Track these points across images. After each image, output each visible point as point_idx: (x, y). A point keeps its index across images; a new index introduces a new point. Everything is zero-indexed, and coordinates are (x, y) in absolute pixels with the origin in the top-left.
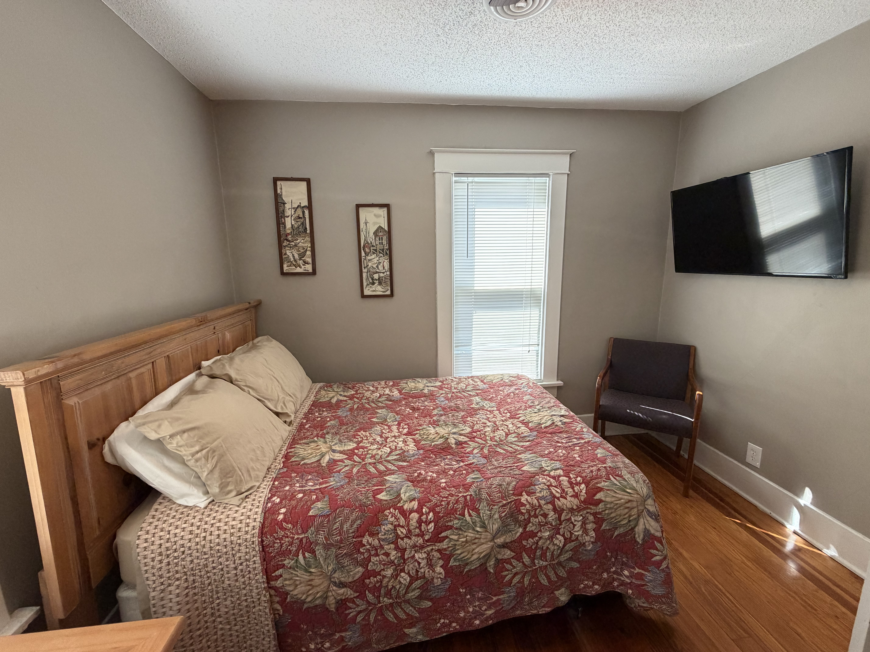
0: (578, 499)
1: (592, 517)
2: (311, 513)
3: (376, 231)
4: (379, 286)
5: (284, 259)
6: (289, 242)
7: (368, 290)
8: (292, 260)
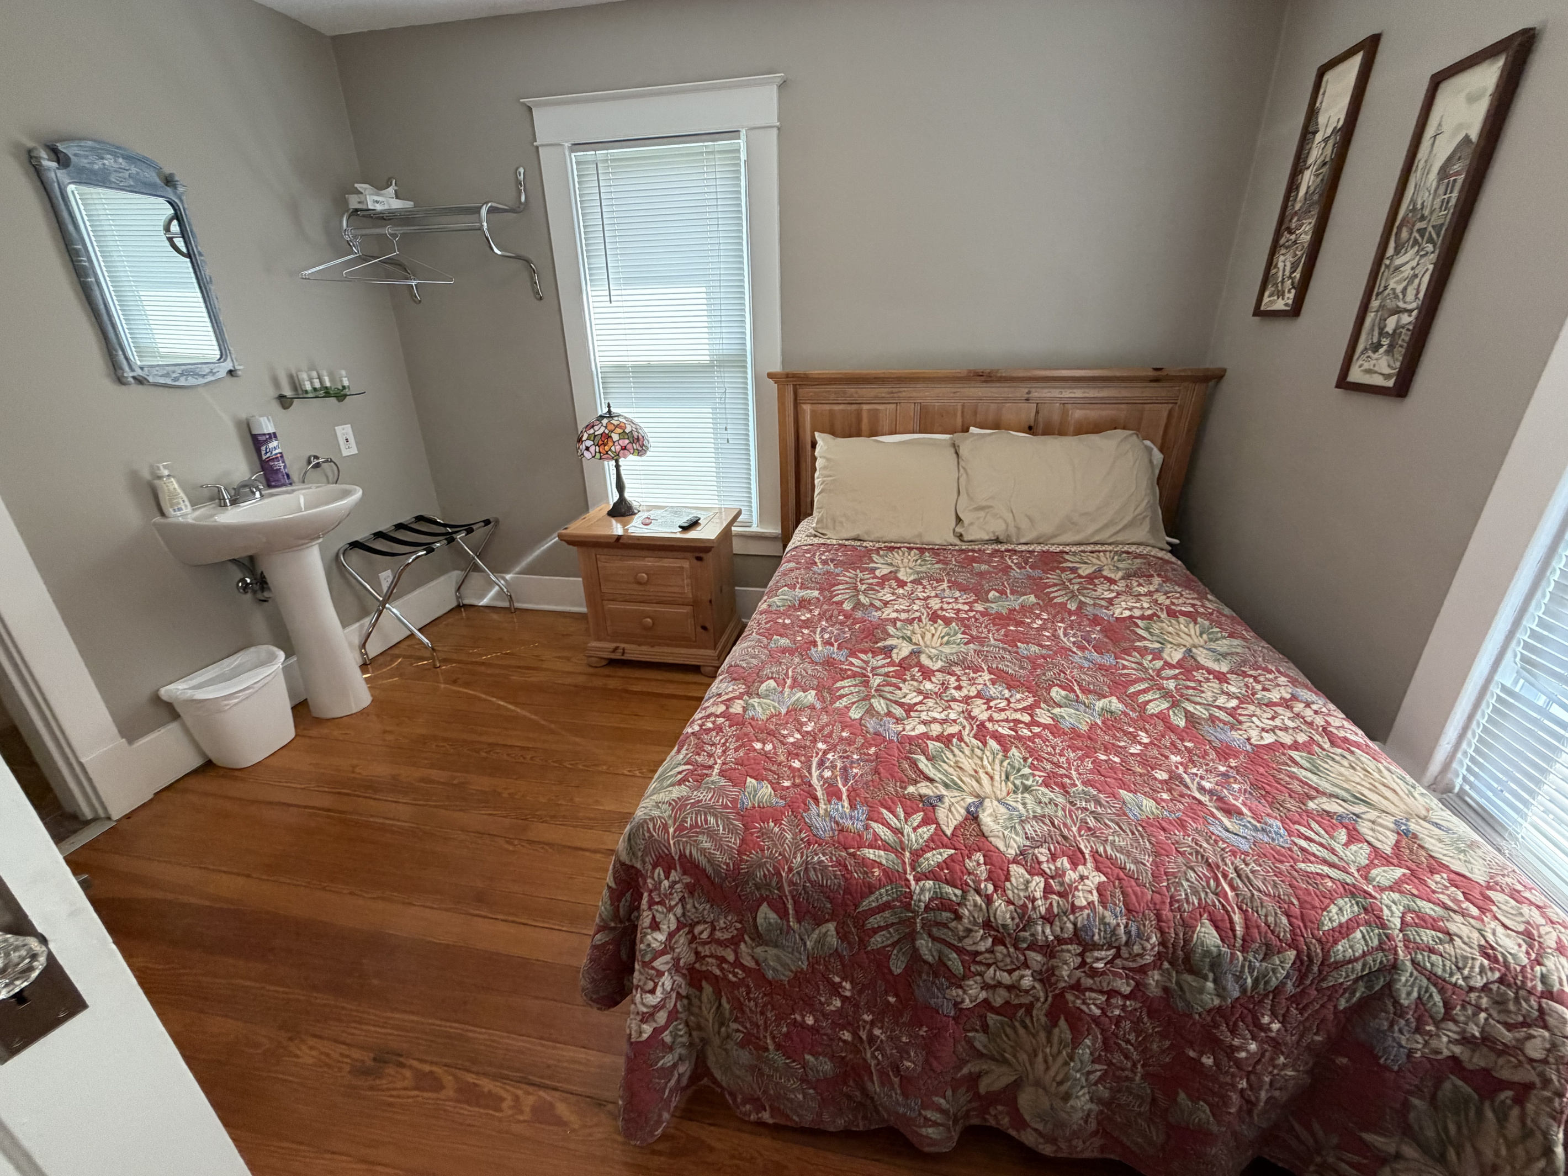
3: (1449, 159)
4: (1385, 358)
5: (1271, 279)
6: (1291, 233)
7: (1361, 366)
8: (1280, 279)
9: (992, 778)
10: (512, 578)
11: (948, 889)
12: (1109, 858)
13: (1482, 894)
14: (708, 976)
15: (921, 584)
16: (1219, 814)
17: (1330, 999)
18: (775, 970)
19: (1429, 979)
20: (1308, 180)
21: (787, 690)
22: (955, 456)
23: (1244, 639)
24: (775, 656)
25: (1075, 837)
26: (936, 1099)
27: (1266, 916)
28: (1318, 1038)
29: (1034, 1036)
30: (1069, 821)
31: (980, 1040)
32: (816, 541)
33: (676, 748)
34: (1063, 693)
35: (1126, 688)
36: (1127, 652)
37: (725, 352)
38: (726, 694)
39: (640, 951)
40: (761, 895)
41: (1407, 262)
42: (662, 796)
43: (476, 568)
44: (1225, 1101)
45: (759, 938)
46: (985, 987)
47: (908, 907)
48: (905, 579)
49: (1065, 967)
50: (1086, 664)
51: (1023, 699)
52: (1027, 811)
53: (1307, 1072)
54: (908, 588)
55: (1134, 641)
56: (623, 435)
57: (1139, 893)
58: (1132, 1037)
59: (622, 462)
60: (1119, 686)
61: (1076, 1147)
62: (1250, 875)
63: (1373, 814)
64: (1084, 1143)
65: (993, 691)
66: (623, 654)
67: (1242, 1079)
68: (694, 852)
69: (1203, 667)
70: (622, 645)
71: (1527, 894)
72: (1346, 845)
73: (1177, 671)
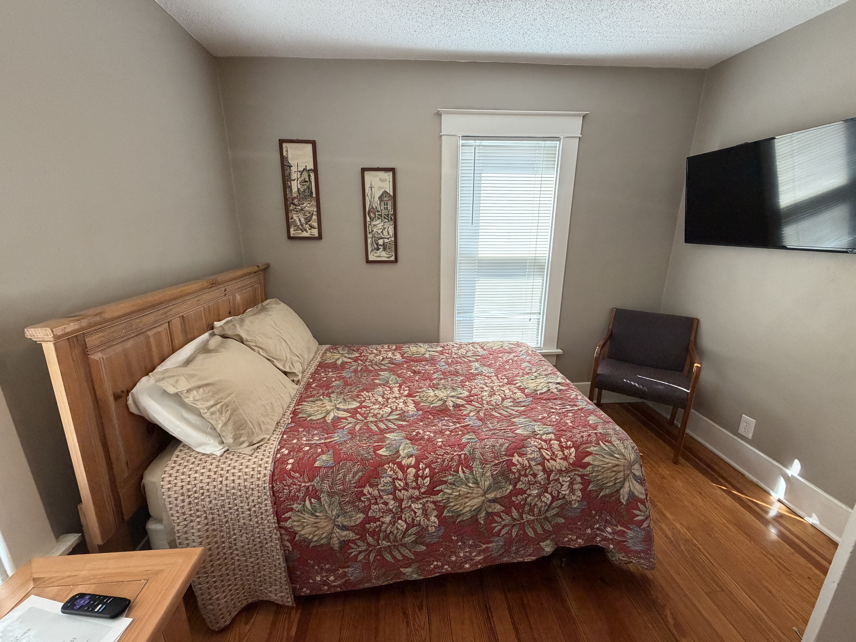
0: (567, 461)
1: (580, 478)
2: (317, 464)
3: (382, 196)
4: (383, 252)
5: (291, 223)
6: (296, 206)
7: (373, 255)
8: (299, 224)
20: (296, 185)
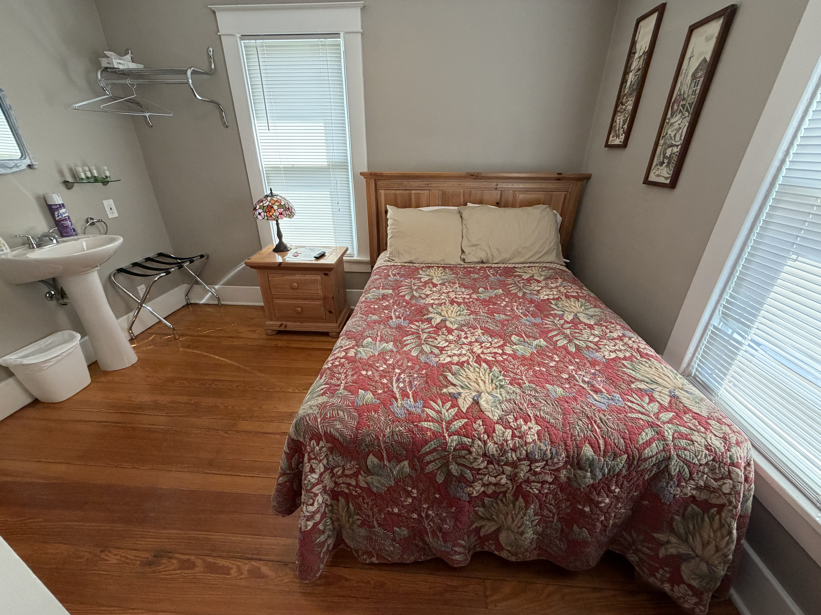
3: (697, 69)
4: (665, 169)
5: (613, 128)
6: (623, 105)
7: (654, 173)
8: (617, 128)
9: (484, 382)
10: (219, 288)
11: (465, 439)
12: (542, 418)
13: (706, 422)
14: (342, 493)
15: (445, 285)
16: (592, 393)
17: (641, 475)
18: (377, 487)
19: (683, 462)
20: (631, 77)
21: (378, 343)
22: (460, 218)
23: (600, 307)
24: (370, 325)
25: (526, 408)
26: (459, 541)
27: (614, 440)
28: (635, 494)
29: (506, 506)
30: (523, 401)
31: (480, 510)
32: (389, 264)
33: (319, 376)
34: (517, 338)
35: (548, 334)
36: (547, 316)
37: (336, 160)
38: (345, 346)
39: (305, 484)
40: (369, 450)
41: (677, 121)
42: (312, 403)
43: (197, 283)
44: (594, 526)
45: (368, 472)
46: (484, 485)
47: (445, 450)
48: (436, 283)
49: (522, 472)
50: (528, 323)
51: (498, 342)
52: (502, 397)
53: (630, 509)
54: (438, 287)
55: (550, 311)
56: (280, 206)
57: (557, 434)
58: (553, 502)
59: (280, 221)
60: (544, 333)
61: (526, 556)
62: (607, 421)
63: (660, 389)
64: (530, 554)
65: (483, 338)
66: (286, 327)
67: (602, 516)
68: (332, 430)
69: (582, 322)
70: (285, 323)
71: (724, 420)
72: (648, 404)
73: (571, 325)
